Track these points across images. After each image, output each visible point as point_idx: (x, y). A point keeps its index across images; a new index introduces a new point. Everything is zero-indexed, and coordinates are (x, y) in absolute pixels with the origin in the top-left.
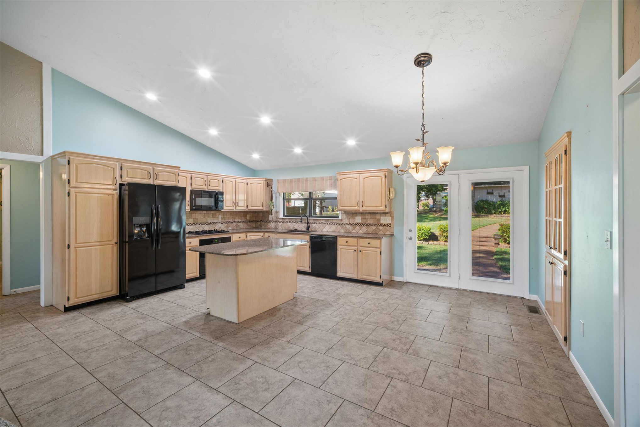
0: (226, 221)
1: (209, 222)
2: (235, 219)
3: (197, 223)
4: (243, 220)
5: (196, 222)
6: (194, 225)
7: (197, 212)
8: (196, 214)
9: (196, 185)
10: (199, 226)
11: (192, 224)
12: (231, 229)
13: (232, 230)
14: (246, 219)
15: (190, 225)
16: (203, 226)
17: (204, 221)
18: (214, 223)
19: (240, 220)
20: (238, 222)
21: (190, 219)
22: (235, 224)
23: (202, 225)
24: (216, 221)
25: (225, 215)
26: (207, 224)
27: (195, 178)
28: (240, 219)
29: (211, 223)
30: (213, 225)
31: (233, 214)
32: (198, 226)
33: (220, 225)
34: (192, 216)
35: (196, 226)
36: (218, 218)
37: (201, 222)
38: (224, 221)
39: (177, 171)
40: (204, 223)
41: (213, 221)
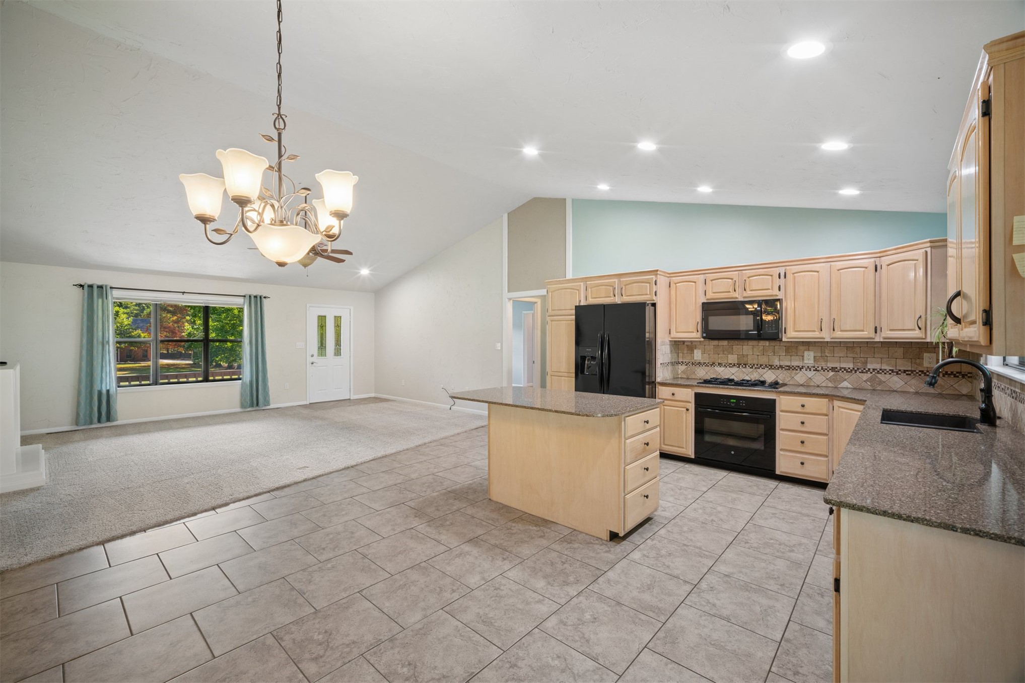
0: (830, 365)
1: (777, 363)
2: (866, 363)
3: (745, 365)
4: (902, 369)
5: (742, 362)
6: (739, 367)
7: (746, 342)
8: (744, 347)
9: (714, 293)
10: (752, 370)
11: (734, 365)
12: (850, 386)
13: (854, 389)
14: (921, 364)
15: (730, 367)
16: (760, 370)
17: (763, 360)
18: (789, 368)
19: (888, 368)
20: (881, 371)
21: (729, 355)
22: (865, 377)
23: (758, 370)
24: (795, 363)
25: (827, 351)
26: (771, 367)
27: (712, 280)
28: (888, 365)
29: (781, 367)
30: (789, 371)
31: (858, 350)
32: (748, 370)
33: (810, 374)
34: (734, 350)
35: (743, 369)
36: (803, 356)
37: (755, 362)
38: (823, 364)
39: (652, 278)
40: (761, 365)
41: (788, 363)
